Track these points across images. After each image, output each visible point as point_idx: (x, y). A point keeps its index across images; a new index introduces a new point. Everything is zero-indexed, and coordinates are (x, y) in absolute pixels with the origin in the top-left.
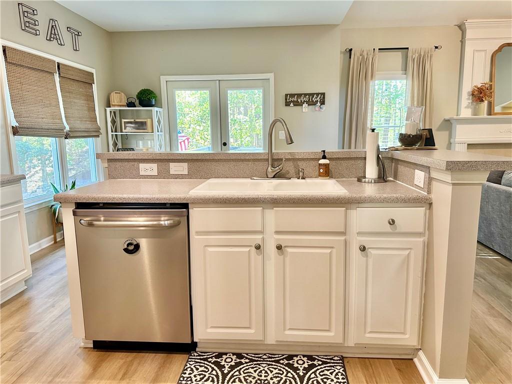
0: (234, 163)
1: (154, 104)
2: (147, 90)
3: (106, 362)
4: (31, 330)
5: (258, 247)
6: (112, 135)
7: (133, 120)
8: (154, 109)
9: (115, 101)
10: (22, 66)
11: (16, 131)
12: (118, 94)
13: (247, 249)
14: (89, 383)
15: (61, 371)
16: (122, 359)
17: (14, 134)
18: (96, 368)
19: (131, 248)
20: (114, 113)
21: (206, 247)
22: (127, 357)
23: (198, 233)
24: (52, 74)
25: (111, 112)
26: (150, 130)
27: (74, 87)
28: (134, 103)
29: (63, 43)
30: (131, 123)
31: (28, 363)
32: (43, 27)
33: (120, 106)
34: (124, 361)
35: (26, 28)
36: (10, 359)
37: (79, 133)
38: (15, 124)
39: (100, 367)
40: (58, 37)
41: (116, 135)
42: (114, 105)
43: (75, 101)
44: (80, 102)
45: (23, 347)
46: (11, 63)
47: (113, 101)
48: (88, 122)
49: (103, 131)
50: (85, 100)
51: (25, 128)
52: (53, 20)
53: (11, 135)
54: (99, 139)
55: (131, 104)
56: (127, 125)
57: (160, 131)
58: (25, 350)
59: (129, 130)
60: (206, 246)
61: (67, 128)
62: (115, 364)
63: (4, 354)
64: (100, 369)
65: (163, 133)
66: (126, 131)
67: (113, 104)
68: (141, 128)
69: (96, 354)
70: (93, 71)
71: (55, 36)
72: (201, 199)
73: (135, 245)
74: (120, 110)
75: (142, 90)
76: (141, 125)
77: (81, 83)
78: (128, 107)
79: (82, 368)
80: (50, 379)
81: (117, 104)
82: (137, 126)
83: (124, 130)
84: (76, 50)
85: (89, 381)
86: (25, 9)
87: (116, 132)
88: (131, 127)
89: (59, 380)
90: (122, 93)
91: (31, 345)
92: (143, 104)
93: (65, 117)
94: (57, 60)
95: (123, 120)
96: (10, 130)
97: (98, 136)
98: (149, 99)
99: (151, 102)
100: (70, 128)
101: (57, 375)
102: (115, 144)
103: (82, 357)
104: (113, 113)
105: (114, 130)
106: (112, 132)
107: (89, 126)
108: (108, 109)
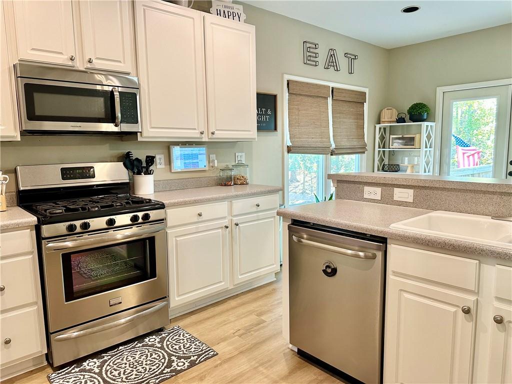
0: (472, 195)
1: (425, 118)
2: (420, 104)
3: (301, 370)
4: (263, 318)
5: (467, 311)
6: (379, 151)
7: (401, 136)
8: (425, 124)
9: (386, 118)
10: (301, 95)
11: (289, 150)
12: (390, 110)
13: (453, 309)
14: (281, 383)
15: (266, 363)
16: (315, 375)
17: (288, 152)
18: (292, 372)
19: (329, 270)
20: (385, 129)
21: (402, 292)
22: (319, 375)
23: (396, 273)
24: (326, 98)
25: (380, 128)
26: (417, 145)
27: (345, 108)
28: (404, 118)
29: (339, 69)
30: (399, 139)
31: (250, 345)
32: (322, 58)
33: (390, 122)
34: (315, 377)
35: (308, 62)
36: (240, 336)
37: (345, 150)
38: (290, 144)
39: (294, 373)
40: (335, 64)
41: (384, 151)
42: (384, 122)
43: (345, 120)
44: (349, 122)
45: (252, 330)
46: (293, 94)
47: (383, 117)
48: (355, 140)
49: (369, 147)
50: (355, 119)
51: (297, 147)
52: (331, 49)
53: (286, 153)
54: (365, 155)
55: (401, 120)
56: (395, 141)
57: (428, 147)
58: (252, 332)
59: (396, 145)
60: (401, 290)
61: (333, 146)
62: (307, 377)
63: (239, 330)
64: (294, 375)
65: (432, 149)
66: (393, 147)
67: (383, 120)
68: (409, 144)
69: (297, 359)
70: (366, 90)
71: (332, 64)
72: (400, 236)
73: (332, 269)
74: (390, 126)
75: (415, 104)
76: (410, 141)
77: (352, 103)
78: (398, 123)
79: (282, 367)
80: (257, 365)
81: (387, 120)
82: (405, 141)
83: (391, 147)
84: (351, 73)
85: (281, 381)
86: (308, 45)
87: (384, 147)
88: (398, 142)
89: (262, 369)
90: (394, 110)
91: (258, 330)
92: (413, 119)
93: (333, 136)
94: (332, 85)
95: (392, 136)
96: (285, 149)
97: (364, 152)
98: (420, 114)
99: (423, 116)
100: (336, 146)
101: (262, 365)
102: (382, 160)
103: (286, 358)
104: (382, 130)
105: (381, 146)
106: (379, 147)
107: (355, 143)
108: (378, 126)
